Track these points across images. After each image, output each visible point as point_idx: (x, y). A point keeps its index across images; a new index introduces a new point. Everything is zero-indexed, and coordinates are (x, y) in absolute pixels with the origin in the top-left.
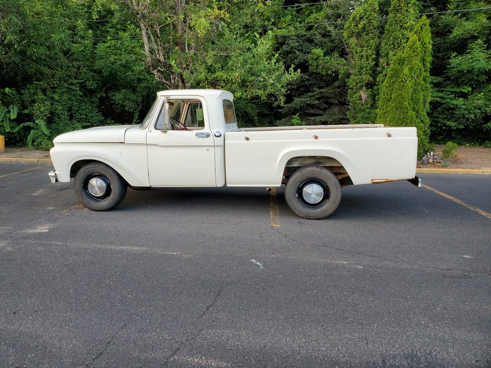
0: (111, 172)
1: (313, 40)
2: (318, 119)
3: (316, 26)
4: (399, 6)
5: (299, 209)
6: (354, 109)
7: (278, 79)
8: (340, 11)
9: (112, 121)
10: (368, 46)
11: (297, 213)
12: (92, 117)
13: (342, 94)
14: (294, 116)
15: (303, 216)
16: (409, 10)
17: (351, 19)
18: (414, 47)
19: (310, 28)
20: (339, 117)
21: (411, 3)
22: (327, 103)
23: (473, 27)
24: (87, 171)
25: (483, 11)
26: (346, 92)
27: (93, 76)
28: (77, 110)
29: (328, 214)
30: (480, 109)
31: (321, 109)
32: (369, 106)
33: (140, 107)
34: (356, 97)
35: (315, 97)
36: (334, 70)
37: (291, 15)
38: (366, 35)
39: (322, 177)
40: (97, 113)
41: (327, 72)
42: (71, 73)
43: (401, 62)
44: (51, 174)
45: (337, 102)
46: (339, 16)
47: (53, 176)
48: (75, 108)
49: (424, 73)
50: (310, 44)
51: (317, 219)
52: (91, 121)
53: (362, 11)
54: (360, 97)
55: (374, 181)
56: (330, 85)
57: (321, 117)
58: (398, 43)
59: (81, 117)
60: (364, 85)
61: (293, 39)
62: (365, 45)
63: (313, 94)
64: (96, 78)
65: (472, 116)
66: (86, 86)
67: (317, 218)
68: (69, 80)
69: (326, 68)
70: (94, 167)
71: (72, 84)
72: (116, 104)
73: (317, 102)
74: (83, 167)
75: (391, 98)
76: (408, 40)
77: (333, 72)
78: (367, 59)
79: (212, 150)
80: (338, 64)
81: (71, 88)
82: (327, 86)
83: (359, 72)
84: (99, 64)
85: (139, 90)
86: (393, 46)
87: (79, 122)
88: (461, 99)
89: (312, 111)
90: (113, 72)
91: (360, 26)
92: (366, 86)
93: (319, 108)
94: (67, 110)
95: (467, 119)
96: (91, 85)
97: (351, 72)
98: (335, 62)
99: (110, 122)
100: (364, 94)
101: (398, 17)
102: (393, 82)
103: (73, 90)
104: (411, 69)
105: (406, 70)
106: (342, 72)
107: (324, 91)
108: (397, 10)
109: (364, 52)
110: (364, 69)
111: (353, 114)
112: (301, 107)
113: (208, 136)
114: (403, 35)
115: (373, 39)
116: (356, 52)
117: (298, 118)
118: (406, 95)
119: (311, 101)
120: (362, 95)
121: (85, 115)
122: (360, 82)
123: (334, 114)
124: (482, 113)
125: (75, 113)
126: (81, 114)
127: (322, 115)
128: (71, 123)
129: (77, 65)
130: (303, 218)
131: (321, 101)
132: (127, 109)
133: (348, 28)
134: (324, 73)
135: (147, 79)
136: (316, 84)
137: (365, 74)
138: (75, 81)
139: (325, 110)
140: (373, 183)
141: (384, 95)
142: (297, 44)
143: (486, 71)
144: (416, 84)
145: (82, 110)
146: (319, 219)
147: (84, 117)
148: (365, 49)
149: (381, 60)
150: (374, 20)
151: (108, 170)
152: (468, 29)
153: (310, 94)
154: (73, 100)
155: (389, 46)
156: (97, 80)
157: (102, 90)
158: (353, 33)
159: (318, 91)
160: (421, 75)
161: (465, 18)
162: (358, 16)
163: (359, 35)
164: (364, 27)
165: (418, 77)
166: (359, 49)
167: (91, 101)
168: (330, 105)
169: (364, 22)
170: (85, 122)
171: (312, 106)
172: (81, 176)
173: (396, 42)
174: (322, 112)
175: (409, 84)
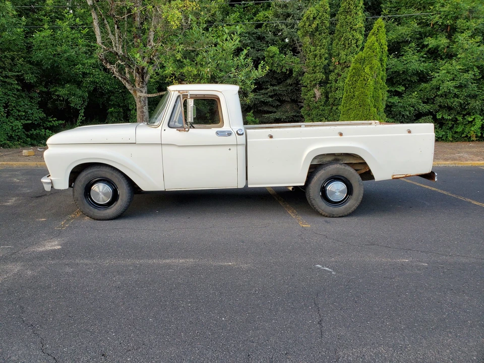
0: (118, 175)
1: (264, 37)
2: (272, 116)
3: (265, 23)
4: (348, 8)
5: (323, 208)
6: (309, 106)
7: (248, 76)
8: (290, 11)
9: (54, 119)
10: (321, 46)
11: (321, 211)
12: (32, 114)
13: (294, 92)
14: (248, 114)
15: (326, 214)
16: (358, 13)
17: (305, 18)
18: (373, 47)
19: (259, 26)
20: (292, 114)
21: (359, 6)
22: (279, 100)
23: (406, 32)
24: (89, 175)
25: (414, 17)
26: (299, 90)
27: (30, 69)
28: (14, 107)
29: (350, 211)
30: (413, 107)
31: (274, 107)
32: (323, 103)
33: (86, 103)
34: (311, 95)
35: (269, 94)
36: (288, 68)
37: (239, 12)
38: (319, 34)
39: (346, 175)
40: (37, 109)
41: (281, 70)
42: (5, 64)
43: (362, 61)
44: (45, 180)
45: (289, 100)
46: (288, 15)
47: (48, 183)
48: (13, 104)
49: (382, 72)
50: (261, 41)
51: (340, 217)
52: (31, 118)
53: (315, 12)
54: (315, 94)
55: (395, 177)
56: (281, 83)
57: (275, 114)
58: (349, 44)
59: (20, 114)
60: (318, 83)
61: (245, 36)
62: (318, 45)
63: (266, 92)
64: (35, 71)
65: (408, 113)
66: (24, 79)
67: (341, 215)
68: (3, 72)
69: (280, 66)
70: (98, 171)
71: (6, 77)
72: (60, 100)
73: (271, 99)
74: (85, 172)
75: (354, 96)
76: (357, 41)
77: (287, 70)
78: (321, 58)
79: (234, 149)
80: (292, 62)
81: (6, 82)
82: (279, 84)
83: (313, 70)
84: (38, 55)
85: (84, 85)
86: (344, 46)
87: (17, 119)
88: (396, 98)
89: (266, 109)
90: (55, 65)
91: (314, 26)
92: (320, 84)
93: (272, 106)
94: (3, 106)
95: (403, 115)
96: (30, 78)
97: (305, 70)
98: (288, 61)
99: (51, 119)
100: (318, 92)
101: (348, 18)
102: (355, 80)
103: (9, 84)
104: (371, 68)
105: (367, 70)
106: (297, 70)
107: (277, 88)
108: (347, 12)
109: (317, 51)
110: (318, 68)
111: (306, 112)
112: (255, 104)
113: (230, 134)
114: (353, 36)
115: (325, 38)
116: (310, 51)
117: (253, 115)
118: (368, 93)
119: (264, 98)
120: (316, 92)
121: (24, 112)
122: (314, 80)
123: (287, 111)
124: (415, 110)
125: (12, 110)
126: (19, 111)
127: (275, 112)
128: (9, 121)
129: (10, 55)
130: (327, 216)
131: (274, 98)
132: (72, 105)
133: (303, 27)
134: (279, 71)
135: (92, 74)
136: (268, 81)
137: (318, 72)
138: (10, 74)
139: (277, 107)
140: (393, 179)
141: (347, 93)
142: (249, 41)
143: (417, 72)
144: (376, 83)
145: (21, 106)
146: (342, 217)
147: (24, 114)
148: (318, 48)
149: (333, 60)
150: (326, 20)
151: (115, 174)
152: (402, 33)
153: (263, 91)
154: (9, 95)
155: (340, 46)
156: (36, 74)
157: (41, 84)
158: (307, 32)
159: (271, 88)
160: (379, 75)
161: (396, 23)
162: (312, 16)
163: (312, 35)
164: (317, 27)
165: (377, 76)
166: (313, 48)
167: (29, 97)
168: (282, 102)
169: (317, 22)
170: (24, 119)
171: (265, 103)
172: (83, 181)
173: (347, 42)
174: (275, 110)
175: (371, 82)
